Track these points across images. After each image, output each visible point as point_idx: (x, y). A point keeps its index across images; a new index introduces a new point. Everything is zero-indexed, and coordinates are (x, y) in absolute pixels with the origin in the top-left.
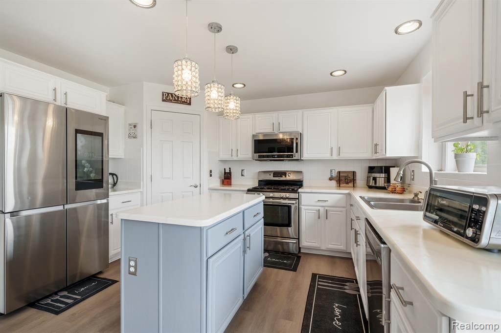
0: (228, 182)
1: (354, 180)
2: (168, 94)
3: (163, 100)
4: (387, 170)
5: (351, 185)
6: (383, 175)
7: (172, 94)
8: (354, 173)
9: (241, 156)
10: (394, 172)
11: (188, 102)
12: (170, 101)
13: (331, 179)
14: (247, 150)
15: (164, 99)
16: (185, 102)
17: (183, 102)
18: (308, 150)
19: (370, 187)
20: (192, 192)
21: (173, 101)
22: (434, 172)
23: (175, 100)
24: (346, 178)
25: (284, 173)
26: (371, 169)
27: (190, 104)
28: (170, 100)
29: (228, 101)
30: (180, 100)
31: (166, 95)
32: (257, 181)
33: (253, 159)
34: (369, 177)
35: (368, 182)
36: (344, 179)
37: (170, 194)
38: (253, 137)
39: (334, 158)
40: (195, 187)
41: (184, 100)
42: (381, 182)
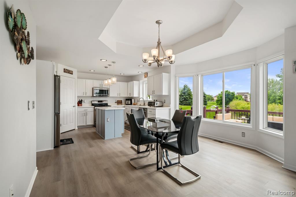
1: (122, 103)
2: (66, 69)
3: (64, 72)
4: (131, 100)
5: (121, 104)
6: (130, 101)
8: (122, 101)
9: (87, 95)
10: (133, 100)
12: (67, 72)
13: (116, 103)
18: (112, 94)
19: (126, 104)
20: (73, 109)
22: (144, 100)
24: (120, 102)
25: (101, 101)
26: (127, 100)
27: (72, 74)
30: (69, 72)
32: (91, 104)
33: (93, 96)
34: (126, 102)
35: (126, 103)
36: (119, 102)
37: (66, 110)
38: (93, 88)
39: (118, 96)
40: (74, 107)
41: (71, 72)
42: (129, 103)
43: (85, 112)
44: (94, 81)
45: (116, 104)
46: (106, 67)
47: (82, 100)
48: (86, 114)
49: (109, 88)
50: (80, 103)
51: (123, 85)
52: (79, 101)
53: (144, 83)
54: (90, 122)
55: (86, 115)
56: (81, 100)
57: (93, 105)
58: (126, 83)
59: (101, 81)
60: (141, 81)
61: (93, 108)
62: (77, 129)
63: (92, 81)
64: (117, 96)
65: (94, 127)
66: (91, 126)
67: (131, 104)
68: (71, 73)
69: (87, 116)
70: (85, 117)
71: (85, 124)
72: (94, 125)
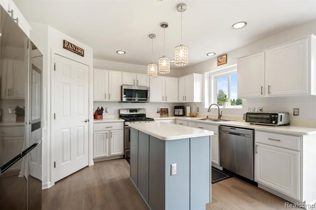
0: (100, 117)
2: (69, 43)
3: (64, 47)
4: (184, 108)
5: (167, 115)
6: (182, 110)
7: (71, 44)
8: (167, 109)
9: (112, 99)
10: (188, 109)
11: (82, 54)
12: (70, 50)
13: (158, 112)
14: (116, 95)
15: (66, 46)
16: (80, 53)
17: (79, 53)
20: (84, 126)
21: (72, 50)
23: (73, 50)
25: (136, 110)
26: (176, 107)
27: (83, 56)
28: (69, 48)
29: (151, 67)
30: (77, 50)
31: (67, 44)
32: (118, 116)
33: (122, 101)
34: (175, 111)
35: (175, 113)
36: (163, 112)
37: (69, 130)
38: (122, 87)
39: (164, 102)
40: (86, 122)
41: (79, 51)
42: (181, 113)
43: (108, 132)
44: (124, 73)
45: (159, 114)
46: (152, 36)
47: (102, 109)
48: (109, 135)
49: (149, 88)
50: (98, 114)
51: (171, 82)
52: (97, 110)
53: (213, 77)
54: (117, 150)
55: (111, 137)
56: (100, 108)
57: (121, 116)
58: (176, 79)
59: (135, 75)
60: (206, 74)
61: (123, 123)
62: (93, 164)
63: (120, 73)
64: (161, 101)
65: (124, 158)
66: (119, 157)
67: (184, 115)
68: (79, 54)
69: (112, 139)
70: (107, 140)
71: (107, 155)
72: (124, 155)
